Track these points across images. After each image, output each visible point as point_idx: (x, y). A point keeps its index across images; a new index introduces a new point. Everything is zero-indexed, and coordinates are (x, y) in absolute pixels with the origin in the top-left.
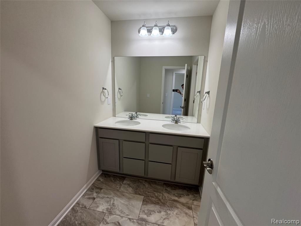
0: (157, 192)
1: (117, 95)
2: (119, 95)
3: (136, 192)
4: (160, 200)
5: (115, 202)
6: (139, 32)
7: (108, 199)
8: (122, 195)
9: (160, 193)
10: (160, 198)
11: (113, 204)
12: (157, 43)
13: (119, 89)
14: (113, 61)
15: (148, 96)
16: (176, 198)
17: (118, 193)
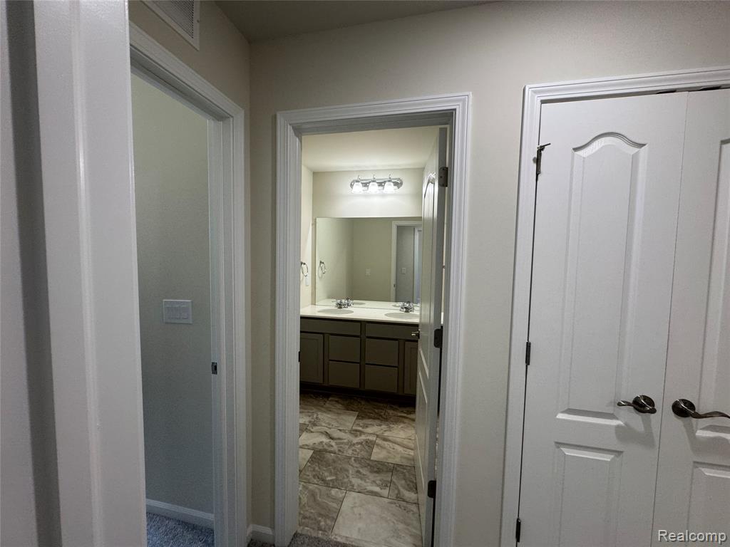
0: (378, 409)
1: (319, 272)
2: (320, 272)
3: (348, 408)
4: (381, 415)
5: (319, 416)
6: (352, 186)
7: (310, 414)
8: (329, 410)
9: (382, 409)
10: (382, 414)
11: (317, 418)
12: (376, 200)
13: (321, 262)
14: (314, 224)
15: (368, 272)
16: (405, 415)
17: (323, 409)
